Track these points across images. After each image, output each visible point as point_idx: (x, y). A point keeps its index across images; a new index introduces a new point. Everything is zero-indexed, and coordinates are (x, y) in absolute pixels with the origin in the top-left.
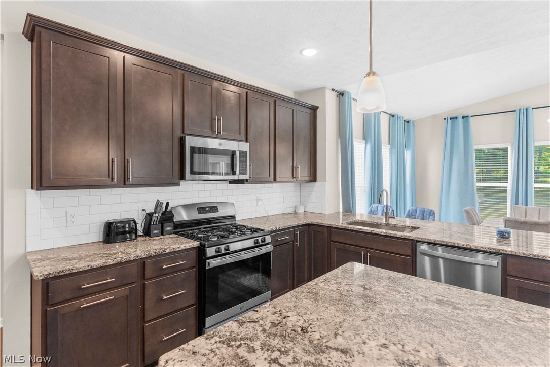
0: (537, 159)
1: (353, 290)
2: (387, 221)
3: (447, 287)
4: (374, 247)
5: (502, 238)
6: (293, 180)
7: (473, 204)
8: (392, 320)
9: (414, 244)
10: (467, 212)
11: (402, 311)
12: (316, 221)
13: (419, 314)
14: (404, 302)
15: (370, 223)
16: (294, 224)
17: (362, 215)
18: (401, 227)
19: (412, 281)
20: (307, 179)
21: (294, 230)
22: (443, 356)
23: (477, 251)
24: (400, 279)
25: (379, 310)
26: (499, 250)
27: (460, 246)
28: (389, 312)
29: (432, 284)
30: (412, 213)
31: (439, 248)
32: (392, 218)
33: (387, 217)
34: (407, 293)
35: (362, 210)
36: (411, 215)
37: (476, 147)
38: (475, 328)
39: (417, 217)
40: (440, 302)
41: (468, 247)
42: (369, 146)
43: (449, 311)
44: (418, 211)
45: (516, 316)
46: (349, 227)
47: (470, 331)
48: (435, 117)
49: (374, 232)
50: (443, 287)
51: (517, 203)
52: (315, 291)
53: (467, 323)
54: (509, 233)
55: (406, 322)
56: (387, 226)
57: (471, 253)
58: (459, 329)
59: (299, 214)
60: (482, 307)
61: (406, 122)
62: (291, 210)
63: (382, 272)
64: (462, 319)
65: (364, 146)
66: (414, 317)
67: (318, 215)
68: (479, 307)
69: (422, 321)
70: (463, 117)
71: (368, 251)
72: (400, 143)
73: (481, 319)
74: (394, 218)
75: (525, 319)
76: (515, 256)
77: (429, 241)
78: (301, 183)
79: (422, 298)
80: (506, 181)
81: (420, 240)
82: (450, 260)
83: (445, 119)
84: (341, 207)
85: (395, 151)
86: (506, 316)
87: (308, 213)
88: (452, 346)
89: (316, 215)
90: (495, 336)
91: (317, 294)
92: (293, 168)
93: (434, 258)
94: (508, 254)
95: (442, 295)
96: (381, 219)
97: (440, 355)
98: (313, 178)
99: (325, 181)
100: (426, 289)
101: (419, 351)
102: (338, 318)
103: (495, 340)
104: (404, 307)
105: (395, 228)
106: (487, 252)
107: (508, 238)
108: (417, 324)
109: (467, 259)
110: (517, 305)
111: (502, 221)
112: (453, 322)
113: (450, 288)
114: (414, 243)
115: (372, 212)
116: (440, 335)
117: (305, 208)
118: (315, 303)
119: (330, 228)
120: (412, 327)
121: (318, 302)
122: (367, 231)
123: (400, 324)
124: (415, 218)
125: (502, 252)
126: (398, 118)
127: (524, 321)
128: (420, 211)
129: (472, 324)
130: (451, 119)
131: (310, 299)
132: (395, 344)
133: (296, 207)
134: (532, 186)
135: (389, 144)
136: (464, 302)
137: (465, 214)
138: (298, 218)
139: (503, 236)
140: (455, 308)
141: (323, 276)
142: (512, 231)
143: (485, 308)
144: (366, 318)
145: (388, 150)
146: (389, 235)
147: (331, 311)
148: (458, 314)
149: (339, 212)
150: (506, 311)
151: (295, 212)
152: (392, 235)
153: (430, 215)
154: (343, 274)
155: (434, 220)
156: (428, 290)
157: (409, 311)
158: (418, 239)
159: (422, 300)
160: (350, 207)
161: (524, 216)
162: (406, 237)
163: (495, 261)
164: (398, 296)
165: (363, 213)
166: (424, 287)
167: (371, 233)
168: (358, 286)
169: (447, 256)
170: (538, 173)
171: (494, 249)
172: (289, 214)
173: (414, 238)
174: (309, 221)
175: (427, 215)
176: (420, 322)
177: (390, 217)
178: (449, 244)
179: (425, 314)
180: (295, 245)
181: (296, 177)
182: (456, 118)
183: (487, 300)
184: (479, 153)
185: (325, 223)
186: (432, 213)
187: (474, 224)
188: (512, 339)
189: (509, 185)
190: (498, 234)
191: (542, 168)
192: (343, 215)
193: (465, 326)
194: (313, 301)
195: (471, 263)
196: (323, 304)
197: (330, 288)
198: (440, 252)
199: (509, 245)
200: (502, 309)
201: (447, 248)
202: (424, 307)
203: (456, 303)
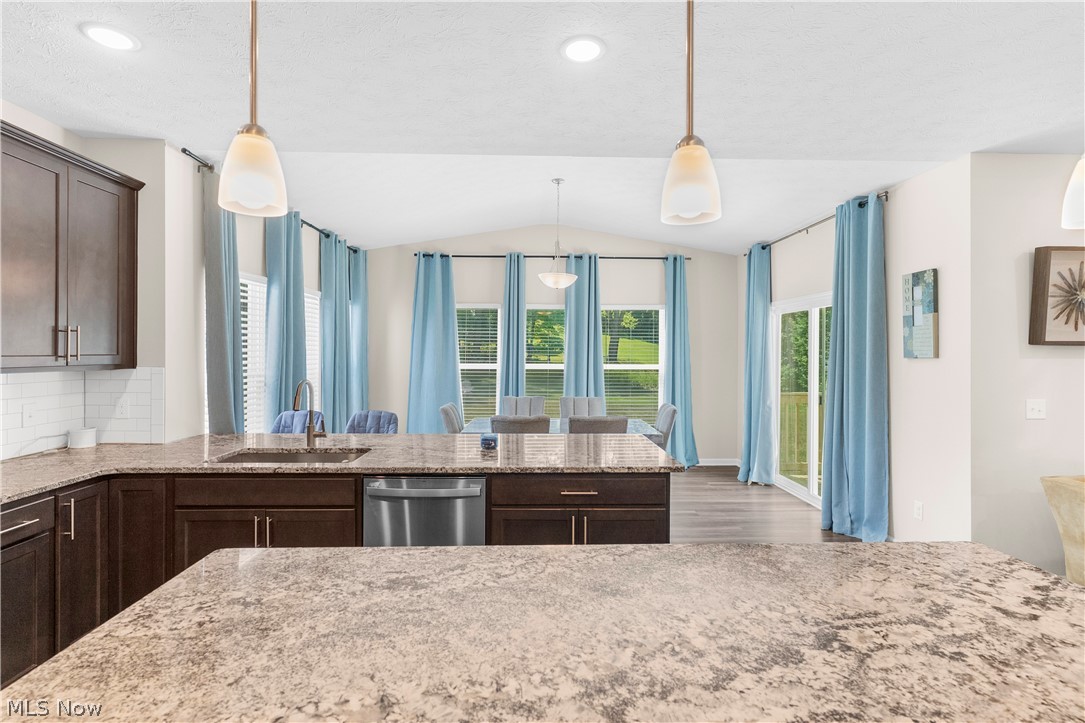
0: (530, 329)
1: (216, 616)
2: (312, 445)
3: (406, 552)
4: (281, 502)
5: (488, 448)
6: (57, 364)
7: (455, 398)
8: (299, 657)
9: (358, 481)
10: (446, 412)
11: (322, 629)
12: (131, 466)
13: (355, 621)
14: (327, 608)
15: (275, 452)
16: (54, 482)
17: (259, 436)
18: (338, 451)
19: (347, 557)
20: (107, 360)
21: (56, 500)
22: (389, 691)
23: (455, 475)
24: (325, 559)
25: (272, 645)
26: (483, 469)
27: (431, 472)
28: (294, 641)
29: (383, 554)
30: (359, 423)
31: (404, 482)
32: (320, 436)
33: (312, 436)
34: (337, 585)
35: (258, 425)
36: (355, 428)
37: (458, 306)
38: (443, 614)
39: (367, 430)
40: (393, 585)
41: (444, 471)
42: (275, 292)
43: (406, 597)
44: (369, 419)
45: (497, 571)
46: (222, 469)
47: (434, 623)
48: (400, 248)
49: (280, 471)
50: (400, 554)
51: (507, 394)
52: (100, 656)
53: (432, 609)
54: (495, 441)
55: (329, 649)
56: (311, 452)
57: (449, 480)
58: (420, 626)
59: (77, 453)
60: (456, 572)
61: (351, 252)
62: (53, 444)
63: (290, 554)
64: (425, 604)
65: (266, 289)
66: (344, 631)
67: (140, 448)
68: (451, 573)
69: (358, 635)
70: (442, 256)
71: (267, 514)
72: (341, 289)
73: (452, 594)
74: (325, 436)
75: (507, 572)
76: (502, 473)
77: (384, 471)
78: (87, 369)
79: (362, 587)
80: (494, 361)
81: (370, 471)
82: (419, 498)
83: (416, 255)
84: (207, 424)
85: (330, 304)
86: (486, 577)
87: (108, 448)
88: (406, 664)
89: (135, 449)
90: (468, 615)
91: (107, 662)
92: (56, 330)
93: (395, 501)
94: (493, 474)
95: (398, 570)
96: (299, 440)
97: (384, 691)
98: (127, 358)
99: (162, 364)
100: (371, 567)
101: (347, 701)
102: (165, 705)
103: (468, 622)
104: (327, 619)
105: (326, 455)
106: (467, 475)
107: (494, 448)
108: (349, 644)
109: (443, 492)
110: (499, 552)
111: (488, 421)
112: (410, 616)
113: (411, 552)
114: (359, 479)
115: (280, 429)
116: (388, 649)
117: (98, 434)
118: (98, 689)
119: (172, 479)
120: (339, 654)
121: (107, 684)
122: (265, 471)
123: (312, 660)
124: (364, 432)
125: (486, 471)
126: (337, 241)
127: (506, 576)
128: (373, 417)
129: (439, 607)
130: (424, 256)
131: (79, 686)
132: (299, 709)
133: (67, 434)
134: (523, 367)
135: (320, 289)
136: (431, 572)
137: (442, 416)
138: (71, 464)
139: (488, 445)
140: (416, 587)
141: (132, 607)
142: (499, 436)
143: (459, 571)
144: (239, 675)
145: (318, 302)
146: (312, 471)
147: (144, 694)
148: (419, 596)
149: (201, 437)
150: (485, 566)
151: (65, 449)
152: (318, 471)
153: (389, 424)
154: (193, 585)
155: (396, 432)
156: (375, 568)
157: (337, 623)
158: (367, 472)
159: (362, 591)
160: (229, 423)
161: (514, 411)
162: (346, 471)
163: (477, 488)
164: (317, 599)
165: (261, 431)
166: (368, 564)
167: (275, 475)
168: (229, 603)
169: (415, 492)
170: (530, 348)
171: (476, 469)
172: (42, 455)
173: (359, 471)
174: (110, 467)
175: (385, 423)
176: (355, 637)
177: (316, 436)
178: (416, 471)
179: (366, 618)
180: (59, 539)
181: (66, 356)
182: (432, 256)
183: (463, 558)
184: (462, 314)
185: (158, 466)
186: (393, 420)
187: (455, 432)
188: (489, 611)
189: (498, 366)
190: (482, 443)
191: (535, 342)
192: (212, 442)
193: (428, 616)
194: (88, 688)
195: (449, 498)
196: (122, 685)
197: (150, 633)
198: (404, 488)
199: (494, 458)
200: (480, 566)
201: (414, 479)
202: (363, 605)
203: (419, 578)
